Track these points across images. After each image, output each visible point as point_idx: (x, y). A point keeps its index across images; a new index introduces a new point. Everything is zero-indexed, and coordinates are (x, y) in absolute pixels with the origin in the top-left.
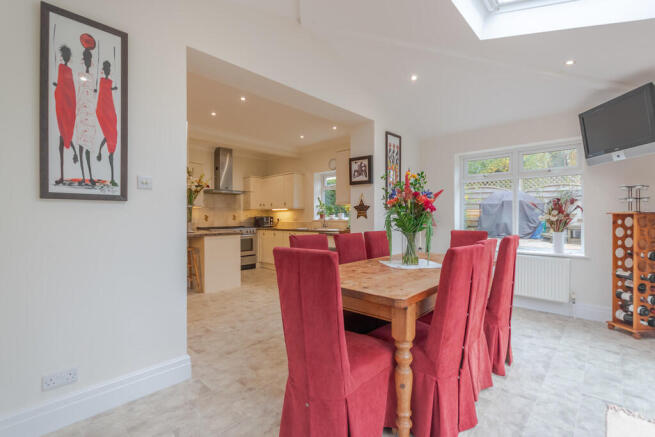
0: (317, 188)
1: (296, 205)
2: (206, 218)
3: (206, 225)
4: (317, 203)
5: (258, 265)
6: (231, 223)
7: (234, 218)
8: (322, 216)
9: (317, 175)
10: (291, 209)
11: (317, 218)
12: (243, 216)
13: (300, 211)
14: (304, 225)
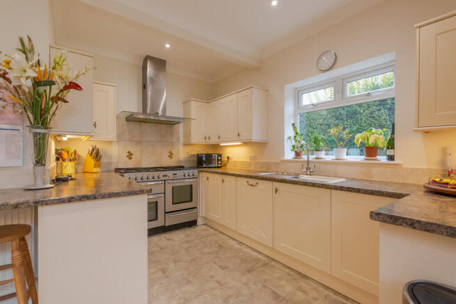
0: (289, 109)
1: (256, 137)
2: (130, 155)
3: (130, 164)
4: (289, 132)
5: (200, 222)
6: (168, 162)
7: (171, 155)
8: (298, 154)
9: (289, 88)
10: (245, 143)
11: (289, 155)
12: (182, 154)
13: (260, 146)
14: (267, 166)
